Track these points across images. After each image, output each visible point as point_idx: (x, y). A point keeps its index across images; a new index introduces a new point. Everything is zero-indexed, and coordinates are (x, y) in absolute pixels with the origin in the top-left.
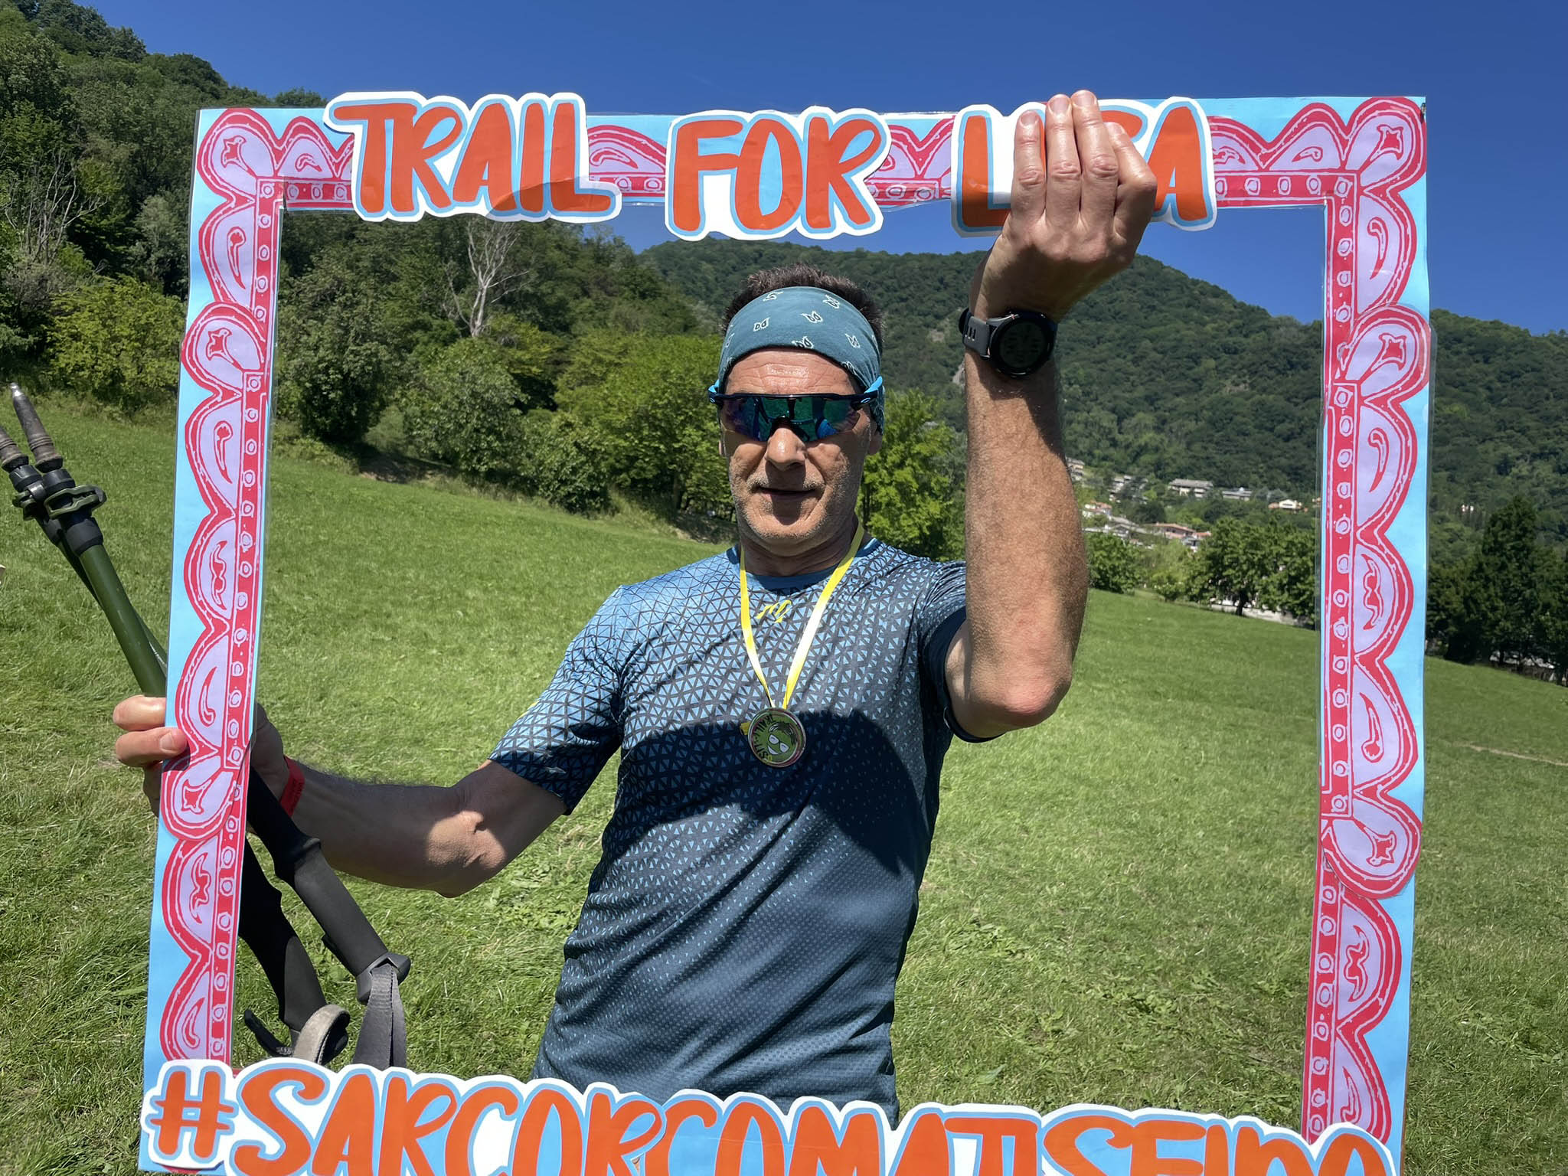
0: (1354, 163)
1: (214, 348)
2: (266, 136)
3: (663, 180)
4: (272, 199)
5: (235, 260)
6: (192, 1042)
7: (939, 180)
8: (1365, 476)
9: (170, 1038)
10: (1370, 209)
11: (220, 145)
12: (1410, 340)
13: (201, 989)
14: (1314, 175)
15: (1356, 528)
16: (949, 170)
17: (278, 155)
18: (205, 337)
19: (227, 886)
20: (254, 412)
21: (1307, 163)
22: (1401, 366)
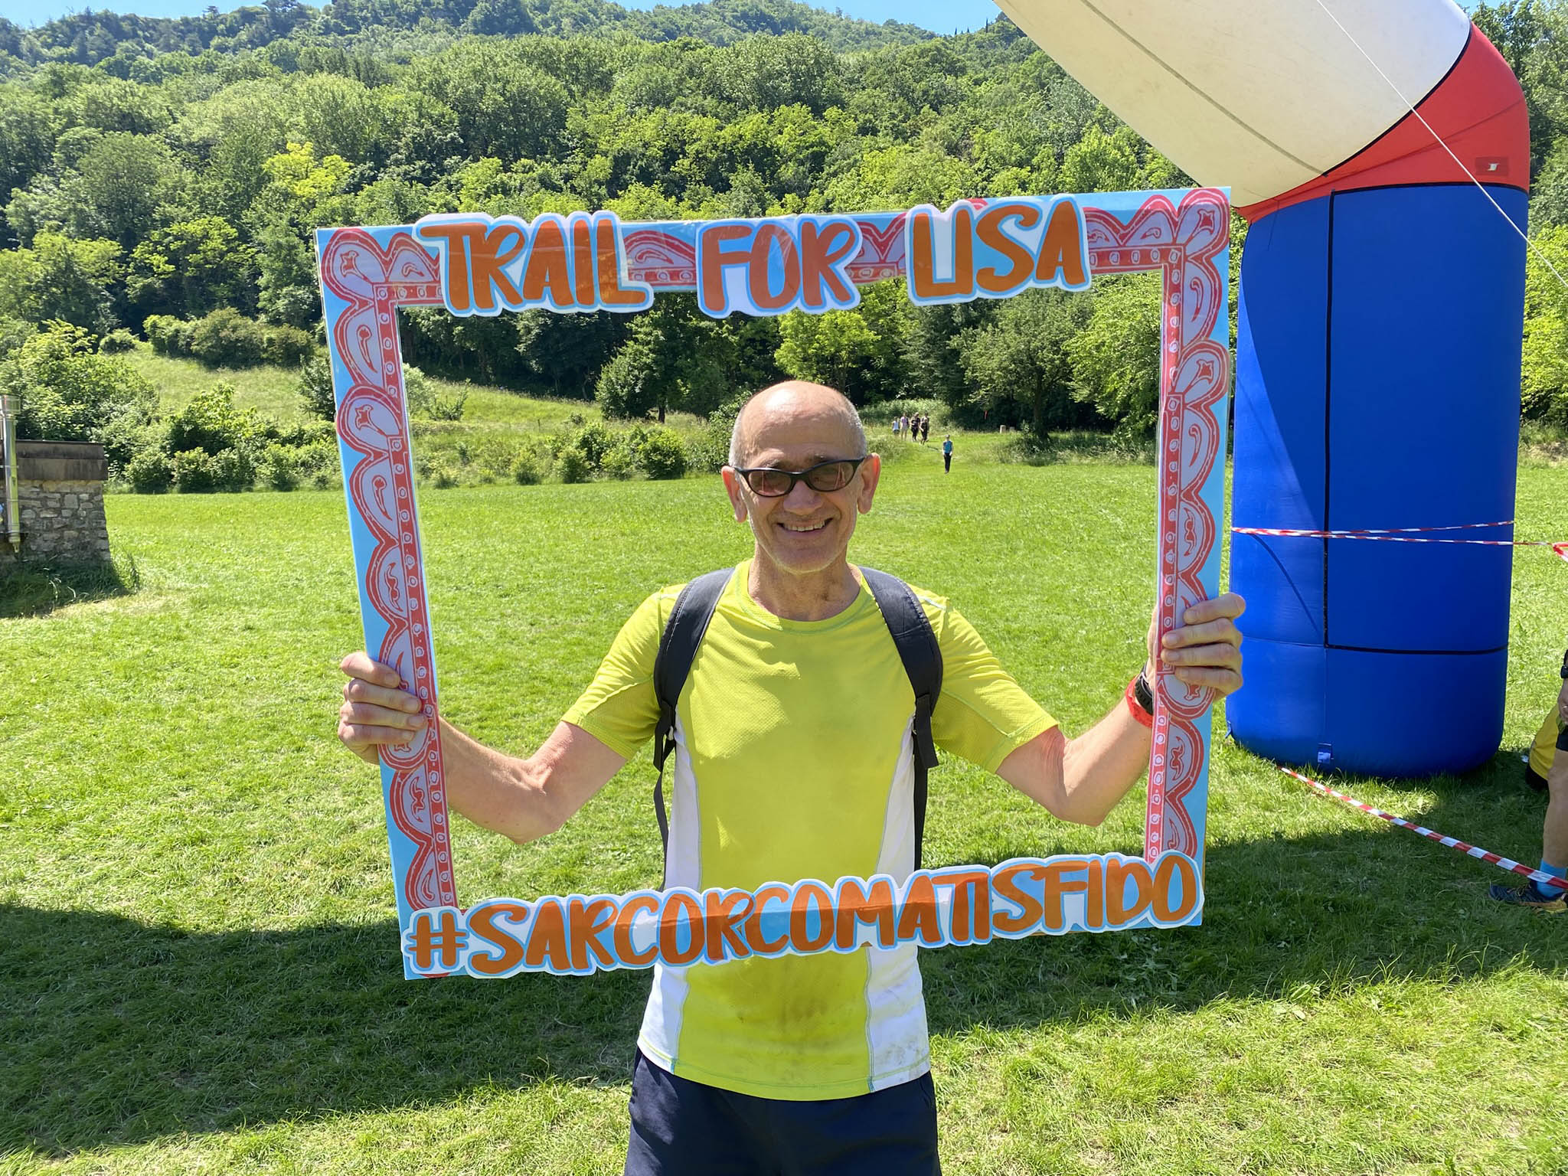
0: (1181, 240)
1: (361, 421)
2: (374, 250)
3: (694, 272)
4: (387, 300)
5: (366, 352)
6: (430, 897)
7: (897, 263)
8: (1186, 457)
9: (413, 897)
10: (1192, 271)
11: (338, 262)
12: (1216, 364)
13: (430, 863)
14: (1155, 249)
15: (1181, 491)
16: (904, 255)
17: (387, 264)
18: (353, 414)
19: (437, 796)
20: (400, 466)
21: (1151, 240)
22: (1210, 381)
